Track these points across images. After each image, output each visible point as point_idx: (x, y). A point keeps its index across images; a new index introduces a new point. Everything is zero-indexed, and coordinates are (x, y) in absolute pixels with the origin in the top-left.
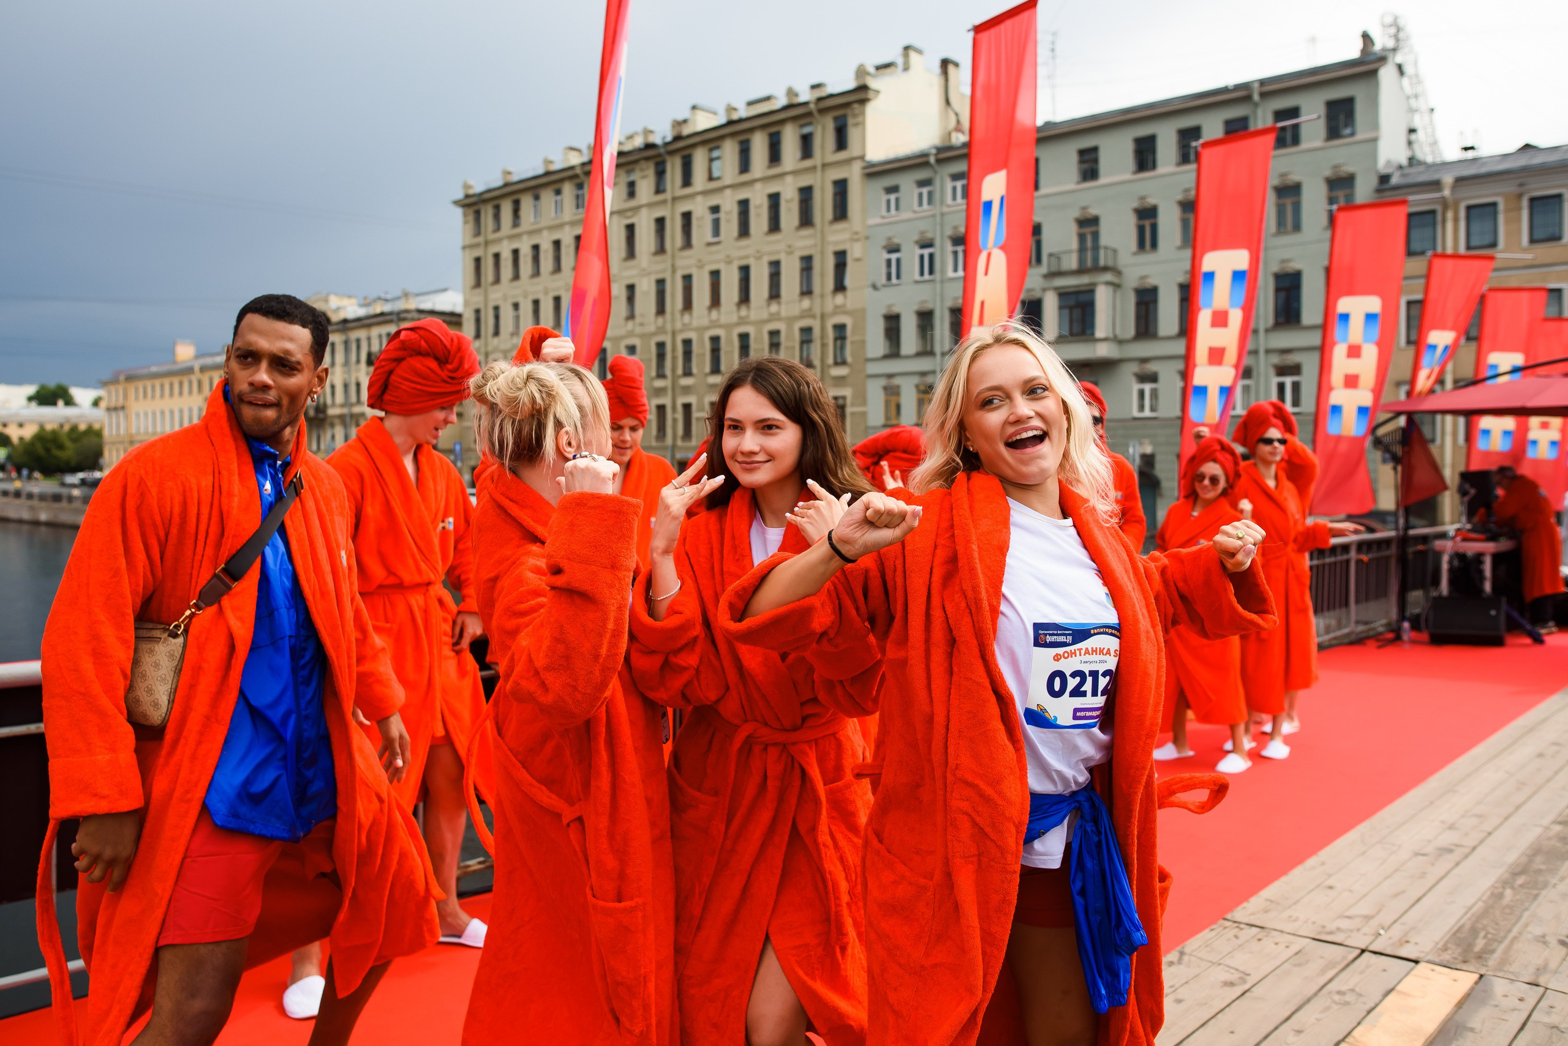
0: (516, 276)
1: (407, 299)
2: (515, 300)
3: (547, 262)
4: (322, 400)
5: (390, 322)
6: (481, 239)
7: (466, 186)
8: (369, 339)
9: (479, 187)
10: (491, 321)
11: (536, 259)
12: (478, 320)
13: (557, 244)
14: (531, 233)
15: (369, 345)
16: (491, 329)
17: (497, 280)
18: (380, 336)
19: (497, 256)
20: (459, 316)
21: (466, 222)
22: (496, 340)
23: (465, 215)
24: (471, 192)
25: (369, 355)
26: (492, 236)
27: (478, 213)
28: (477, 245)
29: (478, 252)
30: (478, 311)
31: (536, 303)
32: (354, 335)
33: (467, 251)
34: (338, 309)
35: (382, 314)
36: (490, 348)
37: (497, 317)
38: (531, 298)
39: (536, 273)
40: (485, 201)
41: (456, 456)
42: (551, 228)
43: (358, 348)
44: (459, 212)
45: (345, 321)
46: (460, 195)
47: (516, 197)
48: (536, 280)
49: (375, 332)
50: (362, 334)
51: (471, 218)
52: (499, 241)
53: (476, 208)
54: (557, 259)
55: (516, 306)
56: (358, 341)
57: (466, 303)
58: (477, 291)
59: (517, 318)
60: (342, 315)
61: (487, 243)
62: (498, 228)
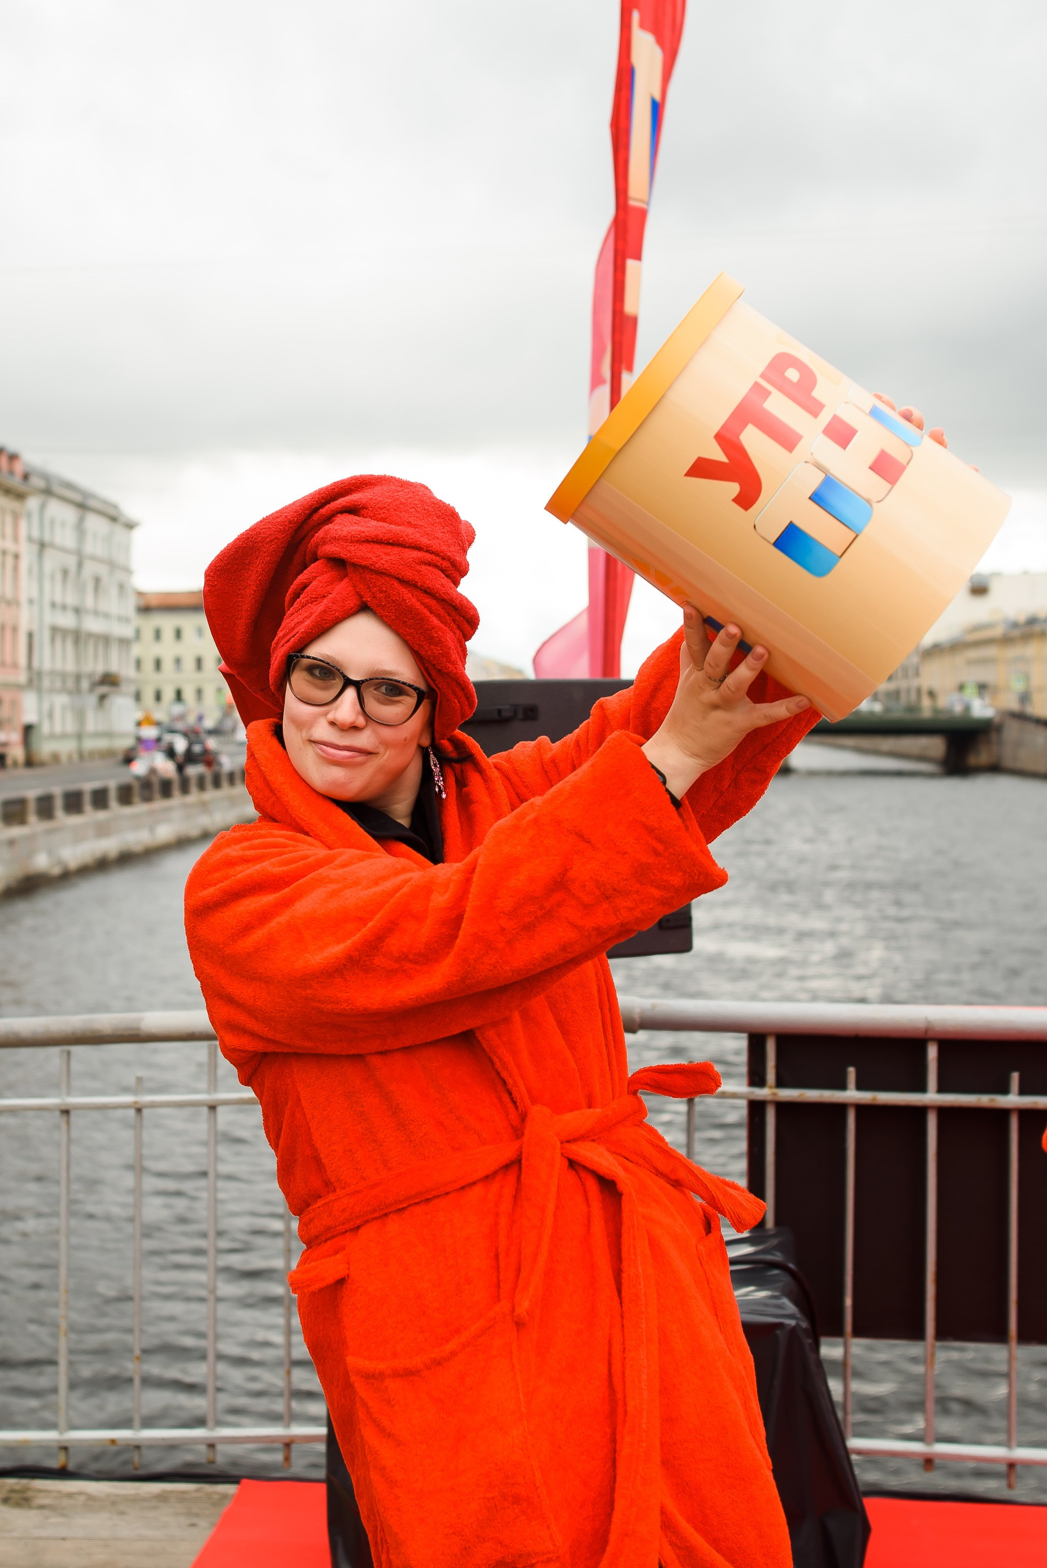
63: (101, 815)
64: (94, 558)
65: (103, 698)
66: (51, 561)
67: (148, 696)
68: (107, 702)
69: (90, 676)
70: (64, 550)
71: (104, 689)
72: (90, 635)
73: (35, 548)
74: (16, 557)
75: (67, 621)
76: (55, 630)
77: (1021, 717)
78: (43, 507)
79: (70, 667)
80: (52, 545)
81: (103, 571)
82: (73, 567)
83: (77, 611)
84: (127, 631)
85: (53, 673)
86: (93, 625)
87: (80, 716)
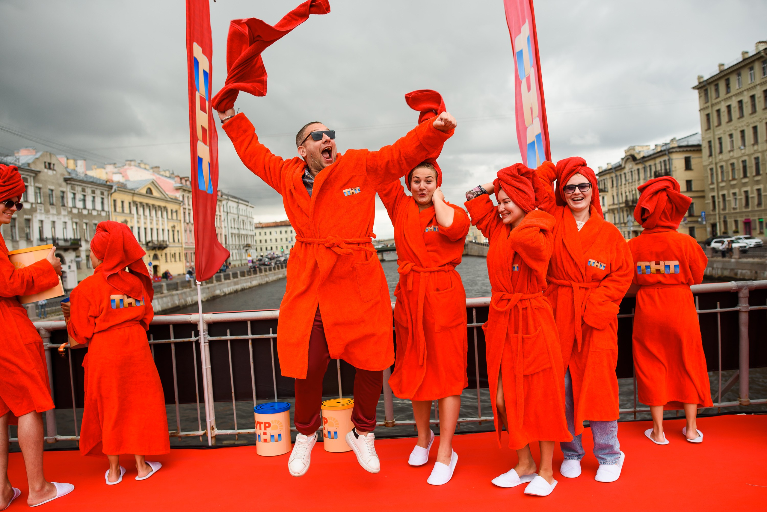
0: (730, 120)
1: (672, 142)
2: (730, 133)
3: (747, 109)
4: (635, 197)
5: (665, 154)
6: (709, 104)
7: (700, 78)
8: (655, 164)
9: (706, 77)
10: (718, 145)
11: (741, 108)
12: (710, 147)
13: (753, 97)
14: (736, 95)
15: (656, 168)
16: (718, 150)
17: (720, 124)
18: (660, 162)
19: (718, 111)
20: (699, 146)
21: (700, 97)
22: (721, 157)
23: (699, 93)
24: (702, 80)
25: (655, 172)
26: (714, 101)
27: (706, 90)
28: (707, 107)
29: (707, 112)
30: (710, 142)
31: (743, 132)
32: (648, 164)
33: (702, 112)
34: (640, 152)
35: (661, 151)
36: (718, 161)
37: (721, 144)
38: (739, 130)
39: (742, 116)
40: (710, 84)
41: (702, 219)
42: (748, 90)
43: (651, 170)
44: (696, 91)
45: (644, 157)
46: (696, 83)
47: (726, 77)
48: (741, 120)
49: (658, 161)
50: (651, 163)
51: (703, 94)
52: (719, 103)
53: (705, 88)
54: (754, 105)
55: (731, 136)
56: (650, 166)
57: (703, 139)
58: (709, 131)
59: (732, 142)
60: (642, 155)
61: (712, 105)
62: (718, 97)
63: (236, 280)
64: (242, 215)
65: (247, 250)
66: (230, 217)
67: (259, 249)
68: (248, 251)
69: (242, 245)
70: (234, 214)
71: (247, 248)
72: (242, 235)
73: (226, 214)
74: (220, 216)
75: (236, 231)
76: (231, 233)
77: (471, 242)
78: (227, 203)
79: (237, 243)
80: (230, 212)
81: (245, 218)
82: (237, 218)
83: (238, 229)
84: (253, 233)
85: (232, 244)
86: (243, 232)
87: (241, 255)
